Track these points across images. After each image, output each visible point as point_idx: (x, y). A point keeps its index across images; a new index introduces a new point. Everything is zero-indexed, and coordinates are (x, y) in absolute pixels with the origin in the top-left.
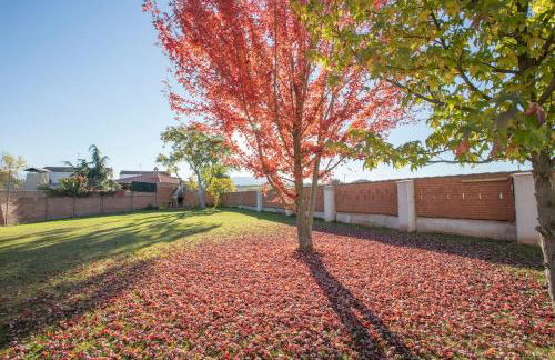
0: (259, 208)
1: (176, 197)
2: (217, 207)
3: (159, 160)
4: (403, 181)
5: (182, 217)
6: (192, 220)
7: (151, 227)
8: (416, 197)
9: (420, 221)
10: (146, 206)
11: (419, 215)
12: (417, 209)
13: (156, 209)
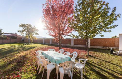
0: (44, 43)
1: (22, 40)
2: (32, 43)
3: (18, 31)
4: (72, 39)
5: (25, 45)
6: (28, 46)
7: (18, 47)
8: (74, 41)
9: (74, 45)
10: (14, 42)
11: (74, 44)
12: (74, 43)
13: (17, 43)
